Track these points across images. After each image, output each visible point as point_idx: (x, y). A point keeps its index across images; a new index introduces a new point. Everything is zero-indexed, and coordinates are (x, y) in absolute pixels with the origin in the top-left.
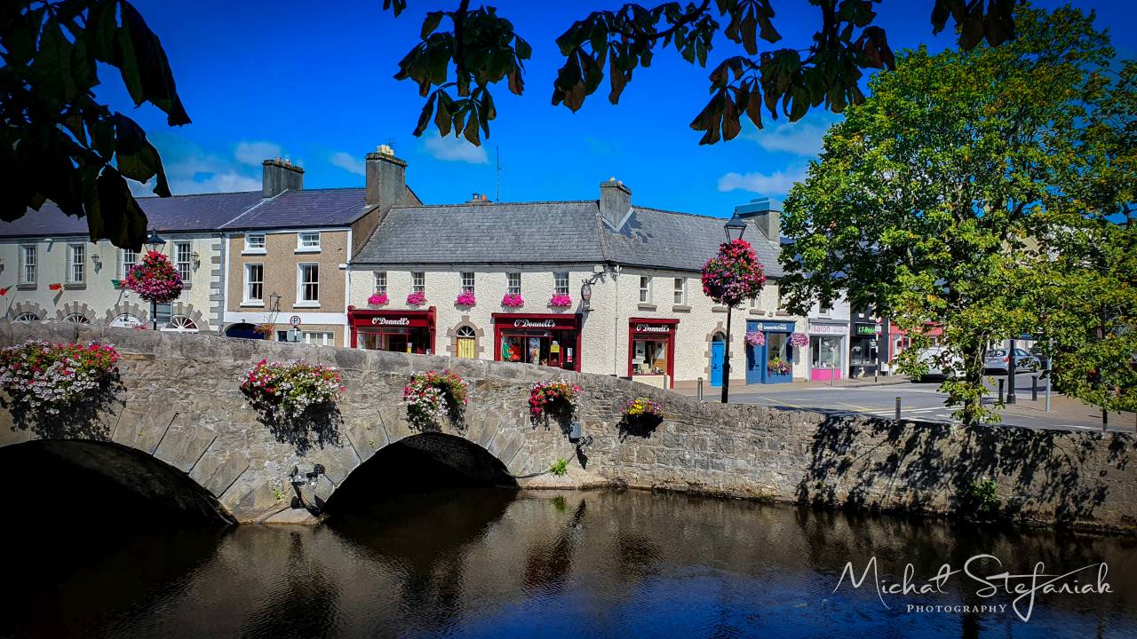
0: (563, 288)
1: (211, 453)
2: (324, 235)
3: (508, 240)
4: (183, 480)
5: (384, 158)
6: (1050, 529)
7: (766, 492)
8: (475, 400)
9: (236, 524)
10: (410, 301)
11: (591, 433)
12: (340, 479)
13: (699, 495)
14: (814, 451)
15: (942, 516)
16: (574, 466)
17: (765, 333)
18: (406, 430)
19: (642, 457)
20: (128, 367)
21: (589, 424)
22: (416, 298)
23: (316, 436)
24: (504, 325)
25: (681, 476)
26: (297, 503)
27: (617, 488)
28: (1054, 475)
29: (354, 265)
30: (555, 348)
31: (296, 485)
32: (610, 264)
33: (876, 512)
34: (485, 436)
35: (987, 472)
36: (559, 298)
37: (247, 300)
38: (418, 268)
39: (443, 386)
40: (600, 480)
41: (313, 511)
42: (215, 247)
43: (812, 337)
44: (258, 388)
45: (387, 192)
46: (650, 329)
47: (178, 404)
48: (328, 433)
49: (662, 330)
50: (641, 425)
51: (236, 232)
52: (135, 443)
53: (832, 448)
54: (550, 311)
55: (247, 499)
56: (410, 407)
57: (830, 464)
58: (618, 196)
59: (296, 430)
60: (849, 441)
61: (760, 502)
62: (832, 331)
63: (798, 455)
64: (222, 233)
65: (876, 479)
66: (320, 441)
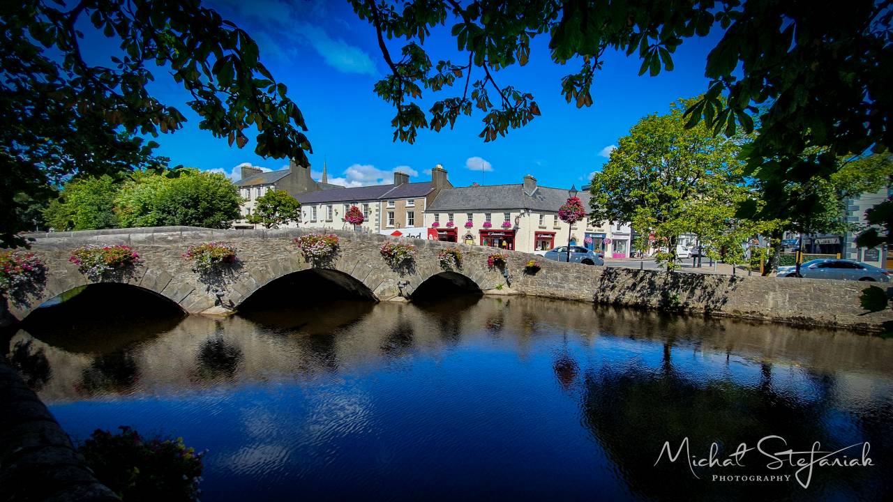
0: (508, 219)
1: (370, 276)
2: (416, 200)
3: (486, 200)
4: (361, 284)
5: (439, 170)
6: (702, 315)
7: (581, 297)
8: (466, 259)
9: (379, 301)
10: (448, 225)
11: (512, 274)
12: (416, 287)
13: (554, 298)
14: (601, 280)
15: (655, 308)
16: (505, 287)
17: (593, 238)
18: (440, 270)
19: (532, 283)
20: (342, 244)
21: (512, 271)
22: (450, 224)
23: (407, 271)
24: (484, 235)
25: (548, 291)
26: (400, 295)
27: (522, 295)
28: (705, 292)
29: (427, 211)
30: (504, 243)
31: (400, 288)
32: (527, 209)
33: (627, 306)
34: (470, 274)
35: (675, 291)
36: (506, 223)
37: (388, 225)
38: (451, 212)
39: (454, 253)
40: (515, 292)
41: (406, 298)
42: (377, 206)
43: (613, 240)
44: (386, 252)
45: (440, 183)
46: (544, 236)
47: (359, 257)
48: (411, 271)
49: (549, 236)
50: (532, 270)
51: (384, 200)
52: (344, 271)
53: (609, 280)
54: (502, 229)
55: (383, 292)
56: (441, 261)
57: (607, 286)
58: (531, 182)
59: (400, 267)
60: (616, 277)
61: (578, 301)
62: (622, 238)
63: (595, 283)
64: (379, 200)
65: (627, 293)
66: (409, 272)
